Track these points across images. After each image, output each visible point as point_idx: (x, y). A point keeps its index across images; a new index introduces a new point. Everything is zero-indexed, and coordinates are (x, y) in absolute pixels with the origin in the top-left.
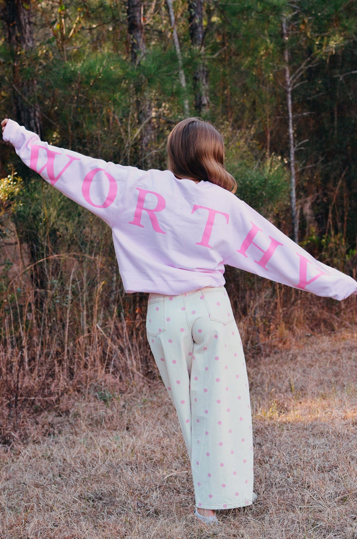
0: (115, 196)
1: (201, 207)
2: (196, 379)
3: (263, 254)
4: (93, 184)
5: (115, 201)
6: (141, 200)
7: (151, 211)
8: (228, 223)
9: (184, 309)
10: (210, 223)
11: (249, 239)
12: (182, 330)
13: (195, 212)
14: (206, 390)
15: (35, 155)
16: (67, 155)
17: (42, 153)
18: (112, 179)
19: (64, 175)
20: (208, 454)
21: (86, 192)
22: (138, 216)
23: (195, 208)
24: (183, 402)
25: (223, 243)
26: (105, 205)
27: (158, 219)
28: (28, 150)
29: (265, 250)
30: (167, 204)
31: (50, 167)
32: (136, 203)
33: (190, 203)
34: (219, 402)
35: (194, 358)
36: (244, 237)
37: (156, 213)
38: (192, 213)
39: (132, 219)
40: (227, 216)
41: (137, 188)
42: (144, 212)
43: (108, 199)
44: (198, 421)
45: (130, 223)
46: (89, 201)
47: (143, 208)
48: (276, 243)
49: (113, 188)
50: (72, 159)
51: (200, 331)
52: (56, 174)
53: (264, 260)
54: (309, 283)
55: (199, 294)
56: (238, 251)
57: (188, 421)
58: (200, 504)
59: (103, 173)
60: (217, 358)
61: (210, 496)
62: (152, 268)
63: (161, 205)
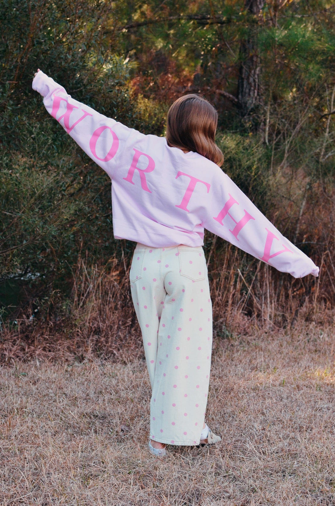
0: (115, 153)
1: (184, 174)
2: (164, 325)
3: (236, 224)
4: (100, 139)
5: (115, 157)
6: (135, 160)
7: (141, 170)
8: (208, 192)
9: (159, 262)
10: (190, 189)
11: (226, 210)
12: (155, 280)
13: (178, 178)
14: (169, 337)
15: (56, 105)
16: (82, 110)
17: (63, 104)
18: (116, 138)
19: (76, 127)
20: (163, 394)
21: (93, 145)
22: (131, 173)
23: (179, 174)
24: (149, 344)
25: (202, 209)
26: (106, 160)
27: (146, 179)
28: (52, 100)
29: (238, 222)
30: (156, 167)
31: (67, 118)
32: (131, 161)
33: (176, 169)
34: (178, 348)
35: (164, 307)
36: (222, 207)
37: (145, 173)
38: (176, 178)
39: (126, 175)
40: (208, 186)
41: (134, 149)
42: (136, 171)
43: (109, 154)
44: (160, 363)
45: (124, 178)
46: (94, 153)
47: (136, 168)
48: (249, 217)
49: (115, 145)
50: (86, 114)
51: (170, 283)
52: (70, 125)
53: (237, 230)
54: (271, 257)
55: (175, 251)
56: (214, 218)
57: (152, 362)
58: (153, 437)
59: (108, 131)
60: (181, 310)
61: (162, 431)
62: (137, 219)
63: (151, 167)
